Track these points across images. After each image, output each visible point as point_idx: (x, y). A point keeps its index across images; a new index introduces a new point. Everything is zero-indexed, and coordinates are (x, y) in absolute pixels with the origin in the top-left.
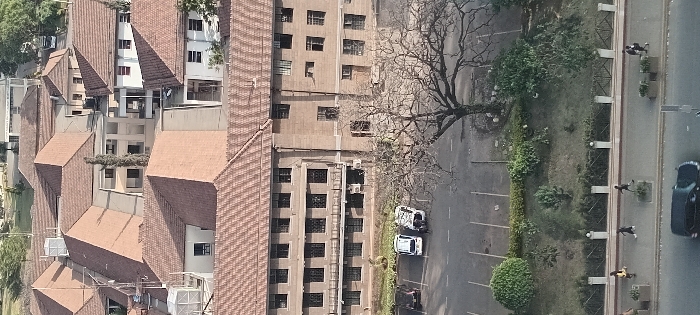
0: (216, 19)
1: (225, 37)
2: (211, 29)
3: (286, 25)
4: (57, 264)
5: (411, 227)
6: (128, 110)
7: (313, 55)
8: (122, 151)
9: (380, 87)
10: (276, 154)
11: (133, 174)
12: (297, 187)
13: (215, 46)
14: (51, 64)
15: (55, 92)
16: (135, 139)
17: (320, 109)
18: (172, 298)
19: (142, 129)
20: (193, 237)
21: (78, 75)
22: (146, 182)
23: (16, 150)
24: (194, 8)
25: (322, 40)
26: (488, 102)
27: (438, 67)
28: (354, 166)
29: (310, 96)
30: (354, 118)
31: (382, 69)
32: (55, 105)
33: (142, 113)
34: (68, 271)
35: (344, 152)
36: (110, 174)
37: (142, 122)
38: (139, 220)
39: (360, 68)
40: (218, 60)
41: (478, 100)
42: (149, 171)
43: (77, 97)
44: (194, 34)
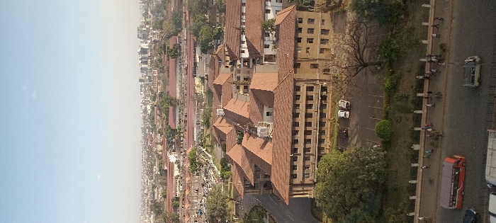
0: (274, 33)
1: (278, 39)
2: (272, 37)
3: (299, 34)
4: (221, 118)
5: (345, 107)
6: (244, 66)
7: (309, 45)
8: (242, 79)
9: (334, 56)
10: (295, 81)
11: (246, 87)
12: (303, 92)
13: (274, 42)
14: (218, 50)
15: (219, 59)
16: (246, 76)
17: (312, 64)
18: (259, 131)
19: (249, 72)
20: (266, 110)
21: (227, 53)
22: (250, 91)
23: (207, 79)
24: (266, 29)
25: (313, 39)
26: (376, 61)
27: (357, 48)
28: (324, 86)
29: (308, 60)
30: (324, 68)
31: (335, 49)
32: (220, 64)
33: (248, 66)
34: (224, 120)
35: (320, 80)
36: (238, 88)
37: (248, 70)
38: (247, 104)
39: (326, 49)
40: (275, 47)
41: (372, 61)
42: (251, 87)
43: (227, 61)
44: (267, 38)
